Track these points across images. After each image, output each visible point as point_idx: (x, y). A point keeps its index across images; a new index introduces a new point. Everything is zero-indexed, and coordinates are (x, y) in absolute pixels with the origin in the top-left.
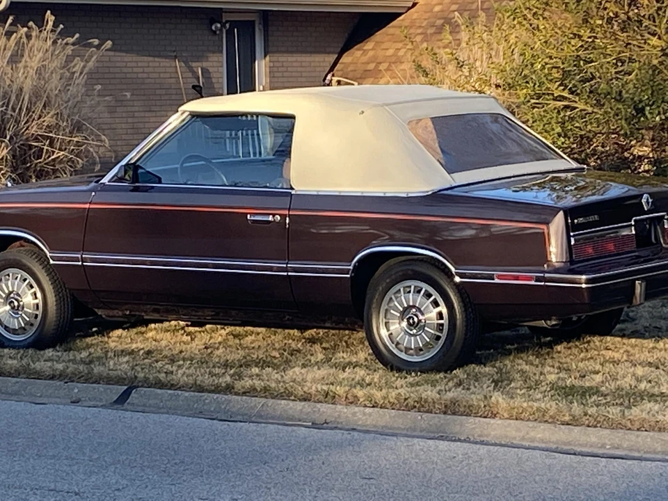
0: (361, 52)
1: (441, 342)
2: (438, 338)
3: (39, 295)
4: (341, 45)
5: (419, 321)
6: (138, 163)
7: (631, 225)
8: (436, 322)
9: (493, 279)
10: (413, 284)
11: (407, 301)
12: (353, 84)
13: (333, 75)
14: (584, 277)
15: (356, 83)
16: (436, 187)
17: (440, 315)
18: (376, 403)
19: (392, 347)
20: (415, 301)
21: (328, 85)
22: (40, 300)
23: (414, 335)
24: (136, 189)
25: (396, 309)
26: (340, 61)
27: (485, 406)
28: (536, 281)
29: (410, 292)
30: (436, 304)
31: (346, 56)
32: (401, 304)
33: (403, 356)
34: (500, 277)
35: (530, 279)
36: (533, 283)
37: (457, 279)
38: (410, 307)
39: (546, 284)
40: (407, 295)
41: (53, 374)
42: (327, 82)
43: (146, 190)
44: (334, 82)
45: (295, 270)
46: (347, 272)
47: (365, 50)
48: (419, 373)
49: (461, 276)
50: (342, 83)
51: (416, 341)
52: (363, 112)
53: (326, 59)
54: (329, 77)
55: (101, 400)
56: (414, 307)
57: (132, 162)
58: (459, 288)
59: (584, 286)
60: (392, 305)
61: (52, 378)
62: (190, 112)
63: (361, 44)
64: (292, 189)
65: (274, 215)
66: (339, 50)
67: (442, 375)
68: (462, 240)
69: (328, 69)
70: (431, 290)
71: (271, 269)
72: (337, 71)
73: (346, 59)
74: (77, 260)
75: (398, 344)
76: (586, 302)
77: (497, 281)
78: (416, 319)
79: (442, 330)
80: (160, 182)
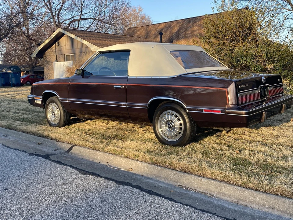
1: (181, 135)
2: (180, 133)
3: (59, 111)
5: (172, 126)
6: (84, 69)
7: (259, 89)
8: (179, 127)
9: (202, 111)
10: (171, 112)
11: (168, 118)
14: (244, 112)
16: (179, 74)
17: (181, 124)
18: (153, 162)
19: (162, 135)
20: (171, 118)
22: (59, 113)
23: (171, 131)
24: (83, 78)
25: (164, 121)
27: (199, 170)
28: (221, 113)
29: (169, 115)
30: (179, 120)
32: (166, 119)
33: (166, 139)
34: (205, 111)
35: (219, 111)
36: (220, 113)
37: (187, 111)
38: (169, 121)
39: (226, 114)
40: (168, 116)
43: (87, 78)
45: (128, 105)
46: (146, 107)
48: (172, 146)
49: (189, 109)
51: (171, 134)
52: (153, 47)
56: (170, 120)
57: (82, 68)
58: (188, 114)
59: (244, 116)
60: (162, 119)
62: (100, 51)
64: (129, 76)
65: (122, 86)
67: (181, 148)
68: (190, 95)
70: (177, 114)
71: (121, 105)
74: (66, 100)
75: (164, 134)
76: (245, 122)
77: (204, 112)
78: (171, 125)
79: (181, 130)
80: (92, 75)
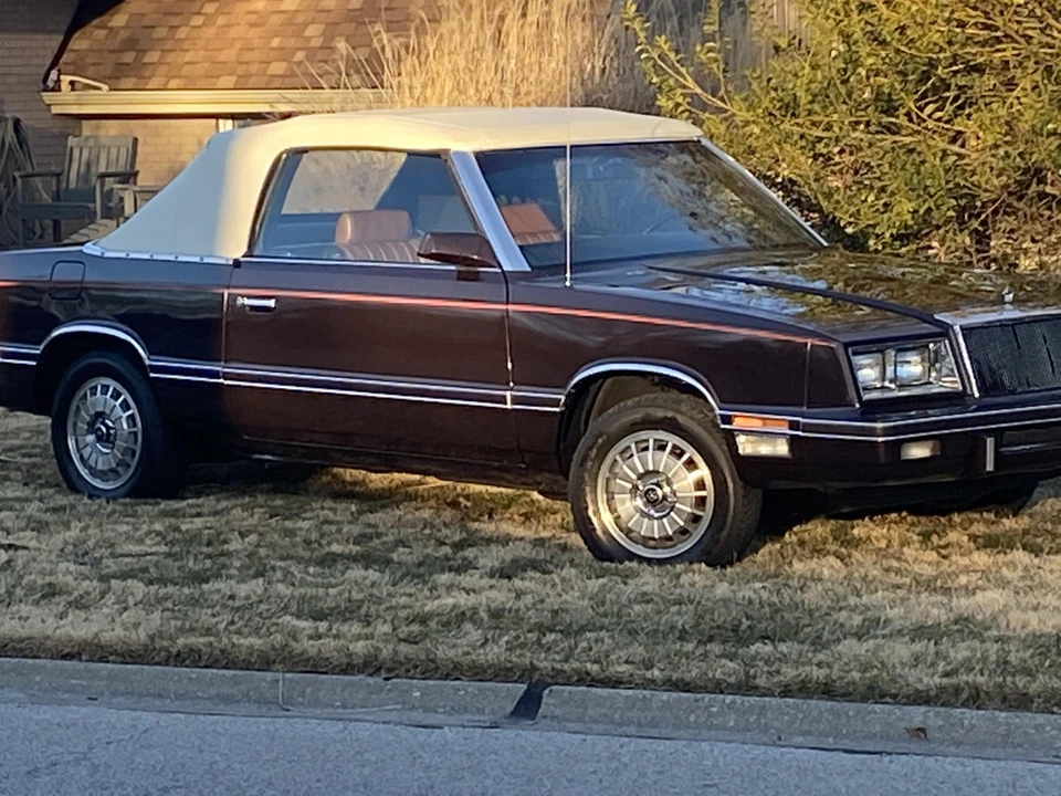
0: (105, 32)
4: (69, 19)
12: (99, 89)
13: (60, 73)
15: (105, 87)
21: (53, 90)
26: (70, 46)
31: (78, 38)
41: (348, 664)
42: (50, 84)
44: (65, 86)
47: (111, 29)
50: (77, 86)
53: (47, 43)
54: (54, 75)
55: (480, 711)
61: (348, 669)
63: (105, 18)
66: (65, 27)
69: (48, 62)
72: (65, 63)
73: (79, 43)
